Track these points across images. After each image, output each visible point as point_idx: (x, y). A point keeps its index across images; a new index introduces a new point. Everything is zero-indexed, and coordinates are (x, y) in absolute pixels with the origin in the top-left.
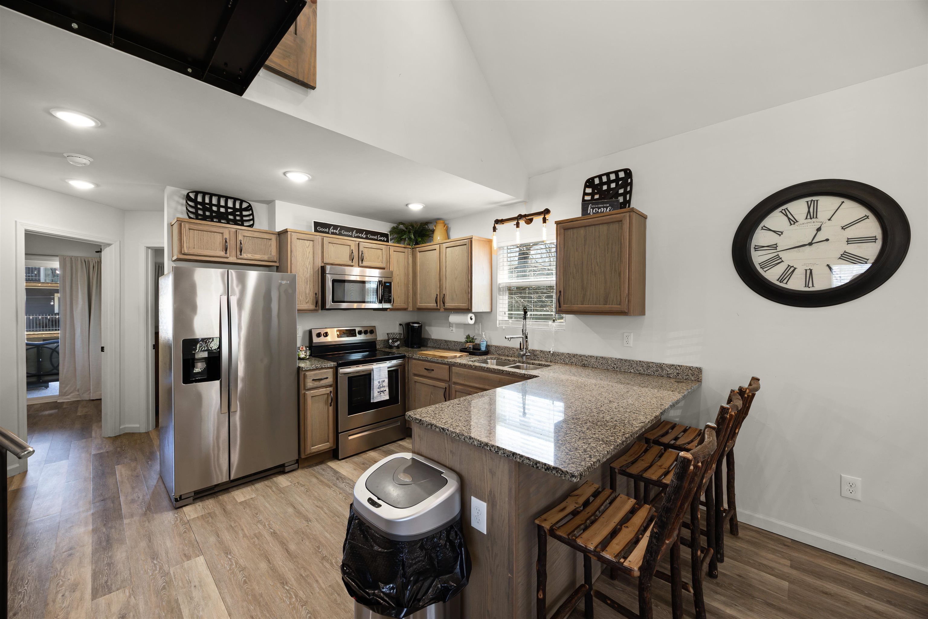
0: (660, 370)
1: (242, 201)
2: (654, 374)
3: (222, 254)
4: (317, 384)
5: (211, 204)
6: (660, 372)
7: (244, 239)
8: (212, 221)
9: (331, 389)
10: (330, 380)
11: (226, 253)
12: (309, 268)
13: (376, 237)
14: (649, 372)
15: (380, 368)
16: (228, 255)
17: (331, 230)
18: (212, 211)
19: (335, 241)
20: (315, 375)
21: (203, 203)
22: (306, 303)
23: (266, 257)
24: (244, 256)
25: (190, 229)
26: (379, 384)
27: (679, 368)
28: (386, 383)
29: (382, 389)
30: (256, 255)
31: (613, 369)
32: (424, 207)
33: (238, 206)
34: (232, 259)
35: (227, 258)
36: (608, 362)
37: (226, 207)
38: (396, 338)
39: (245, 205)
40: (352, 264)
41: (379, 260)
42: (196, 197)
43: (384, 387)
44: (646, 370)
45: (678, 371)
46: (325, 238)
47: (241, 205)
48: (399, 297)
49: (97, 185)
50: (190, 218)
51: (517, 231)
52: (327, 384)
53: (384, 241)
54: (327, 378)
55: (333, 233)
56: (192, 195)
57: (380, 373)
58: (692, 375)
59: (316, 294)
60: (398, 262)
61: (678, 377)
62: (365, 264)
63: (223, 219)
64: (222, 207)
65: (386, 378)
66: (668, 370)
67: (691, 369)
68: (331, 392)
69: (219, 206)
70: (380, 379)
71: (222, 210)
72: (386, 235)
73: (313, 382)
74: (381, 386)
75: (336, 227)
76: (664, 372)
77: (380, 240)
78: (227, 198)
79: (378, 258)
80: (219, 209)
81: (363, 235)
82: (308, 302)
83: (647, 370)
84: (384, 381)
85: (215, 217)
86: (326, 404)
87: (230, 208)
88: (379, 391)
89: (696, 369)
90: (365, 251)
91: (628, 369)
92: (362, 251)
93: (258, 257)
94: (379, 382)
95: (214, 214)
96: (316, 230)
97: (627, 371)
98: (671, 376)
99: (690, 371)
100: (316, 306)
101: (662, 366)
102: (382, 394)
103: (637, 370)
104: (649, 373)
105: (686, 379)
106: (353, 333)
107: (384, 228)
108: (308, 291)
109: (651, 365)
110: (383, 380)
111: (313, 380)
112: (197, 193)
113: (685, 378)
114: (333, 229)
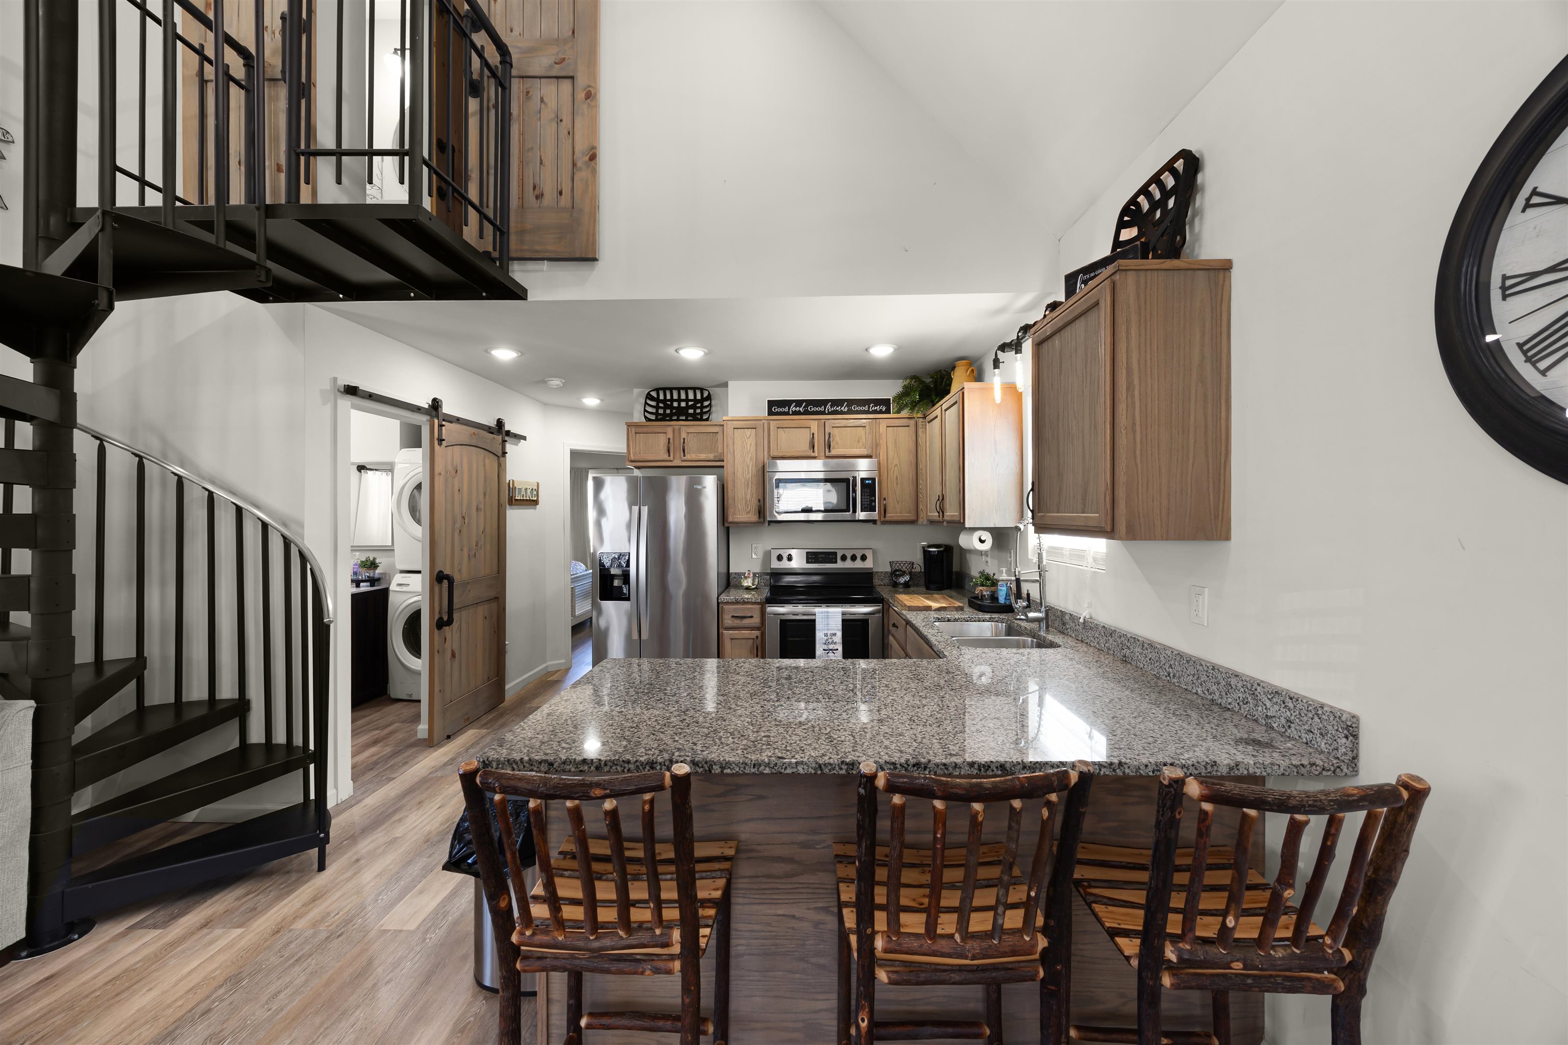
0: (1251, 701)
1: (702, 390)
2: (1240, 708)
3: (666, 457)
4: (737, 622)
5: (672, 400)
6: (1251, 706)
7: (688, 437)
8: (671, 420)
9: (756, 633)
10: (756, 620)
11: (669, 456)
12: (750, 466)
13: (866, 408)
14: (1230, 700)
15: (828, 612)
16: (671, 458)
17: (793, 408)
18: (671, 407)
19: (786, 424)
20: (735, 610)
21: (665, 400)
22: (747, 513)
23: (711, 456)
24: (688, 457)
25: (636, 433)
26: (826, 638)
27: (1291, 705)
28: (838, 638)
29: (831, 647)
30: (701, 455)
31: (1168, 678)
32: (895, 350)
33: (699, 397)
34: (677, 462)
35: (671, 461)
36: (1159, 658)
37: (687, 400)
38: (899, 570)
39: (706, 394)
40: (813, 455)
41: (861, 444)
42: (658, 395)
43: (835, 643)
44: (1224, 694)
45: (1288, 713)
46: (771, 422)
47: (702, 394)
48: (898, 503)
49: (602, 400)
50: (650, 420)
51: (1016, 360)
52: (752, 625)
53: (881, 412)
54: (752, 617)
55: (795, 413)
56: (654, 394)
57: (828, 621)
58: (1321, 734)
59: (759, 501)
60: (895, 443)
61: (1289, 731)
62: (834, 452)
63: (682, 415)
64: (683, 400)
65: (838, 630)
66: (1268, 704)
67: (1318, 715)
68: (757, 637)
69: (679, 400)
70: (828, 629)
71: (683, 404)
72: (886, 402)
73: (733, 619)
74: (830, 641)
75: (799, 403)
76: (1260, 709)
77: (875, 412)
78: (686, 389)
79: (859, 442)
80: (679, 404)
81: (842, 409)
82: (749, 512)
83: (1227, 694)
84: (835, 634)
85: (674, 414)
86: (751, 652)
87: (691, 400)
88: (826, 648)
89: (1332, 719)
90: (835, 432)
91: (1193, 683)
92: (830, 434)
93: (703, 456)
94: (826, 635)
95: (674, 411)
96: (770, 413)
97: (1190, 688)
98: (1275, 725)
99: (1316, 718)
100: (760, 517)
101: (1256, 690)
102: (831, 654)
103: (1208, 690)
104: (1230, 704)
105: (1307, 743)
106: (833, 558)
107: (889, 390)
108: (749, 497)
109: (1233, 681)
110: (834, 632)
111: (733, 617)
112: (657, 390)
113: (1304, 740)
114: (796, 406)
